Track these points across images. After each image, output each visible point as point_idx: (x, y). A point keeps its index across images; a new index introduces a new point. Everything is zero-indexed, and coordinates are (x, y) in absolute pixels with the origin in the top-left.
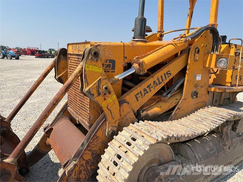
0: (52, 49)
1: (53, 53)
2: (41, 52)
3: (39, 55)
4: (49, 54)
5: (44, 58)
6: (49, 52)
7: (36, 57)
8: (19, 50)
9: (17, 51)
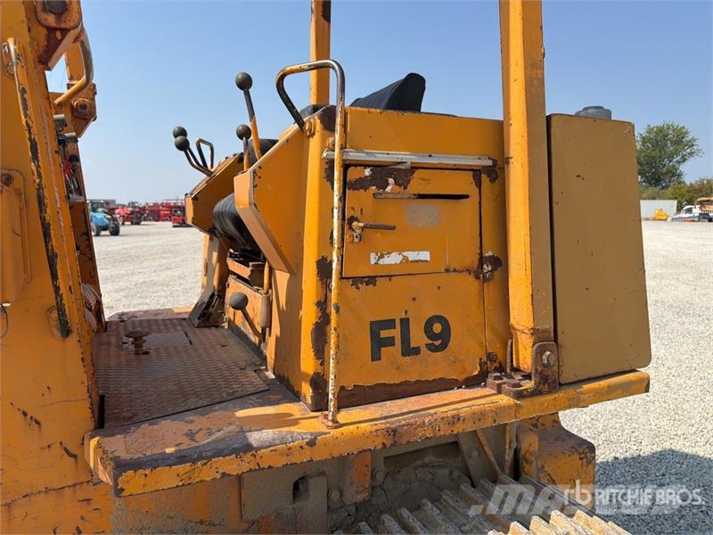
7: (174, 226)
8: (137, 210)
9: (132, 213)
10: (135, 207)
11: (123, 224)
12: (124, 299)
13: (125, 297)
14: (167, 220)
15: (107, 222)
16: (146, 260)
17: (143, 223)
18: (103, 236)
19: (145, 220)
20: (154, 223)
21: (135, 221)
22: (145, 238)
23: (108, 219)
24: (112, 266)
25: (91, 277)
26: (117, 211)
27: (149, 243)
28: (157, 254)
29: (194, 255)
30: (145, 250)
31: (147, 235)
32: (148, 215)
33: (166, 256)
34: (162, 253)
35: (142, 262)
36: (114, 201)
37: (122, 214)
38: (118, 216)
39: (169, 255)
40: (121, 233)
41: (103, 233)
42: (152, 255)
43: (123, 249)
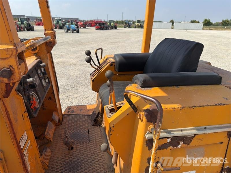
0: (112, 21)
1: (112, 24)
2: (101, 24)
3: (99, 27)
4: (108, 25)
5: (103, 30)
6: (109, 24)
7: (96, 30)
8: (85, 23)
9: (83, 24)
10: (84, 22)
11: (81, 28)
12: (79, 62)
13: (80, 60)
14: (94, 27)
15: (75, 28)
16: (87, 44)
17: (87, 27)
18: (74, 33)
19: (87, 26)
20: (90, 28)
21: (84, 27)
22: (87, 35)
23: (76, 27)
24: (76, 47)
25: (56, 107)
26: (79, 23)
27: (88, 37)
28: (90, 42)
29: (101, 43)
30: (86, 40)
31: (87, 33)
32: (88, 25)
33: (92, 43)
34: (92, 42)
35: (85, 46)
36: (78, 19)
37: (80, 24)
38: (79, 25)
39: (94, 43)
40: (80, 32)
41: (74, 32)
42: (88, 42)
43: (80, 39)
